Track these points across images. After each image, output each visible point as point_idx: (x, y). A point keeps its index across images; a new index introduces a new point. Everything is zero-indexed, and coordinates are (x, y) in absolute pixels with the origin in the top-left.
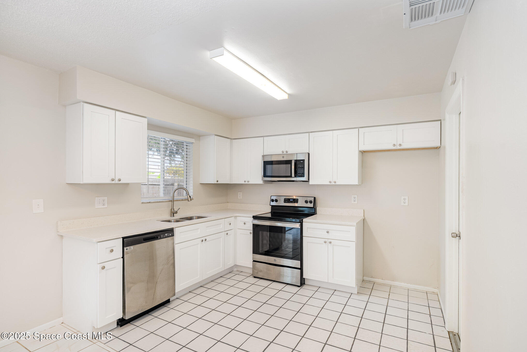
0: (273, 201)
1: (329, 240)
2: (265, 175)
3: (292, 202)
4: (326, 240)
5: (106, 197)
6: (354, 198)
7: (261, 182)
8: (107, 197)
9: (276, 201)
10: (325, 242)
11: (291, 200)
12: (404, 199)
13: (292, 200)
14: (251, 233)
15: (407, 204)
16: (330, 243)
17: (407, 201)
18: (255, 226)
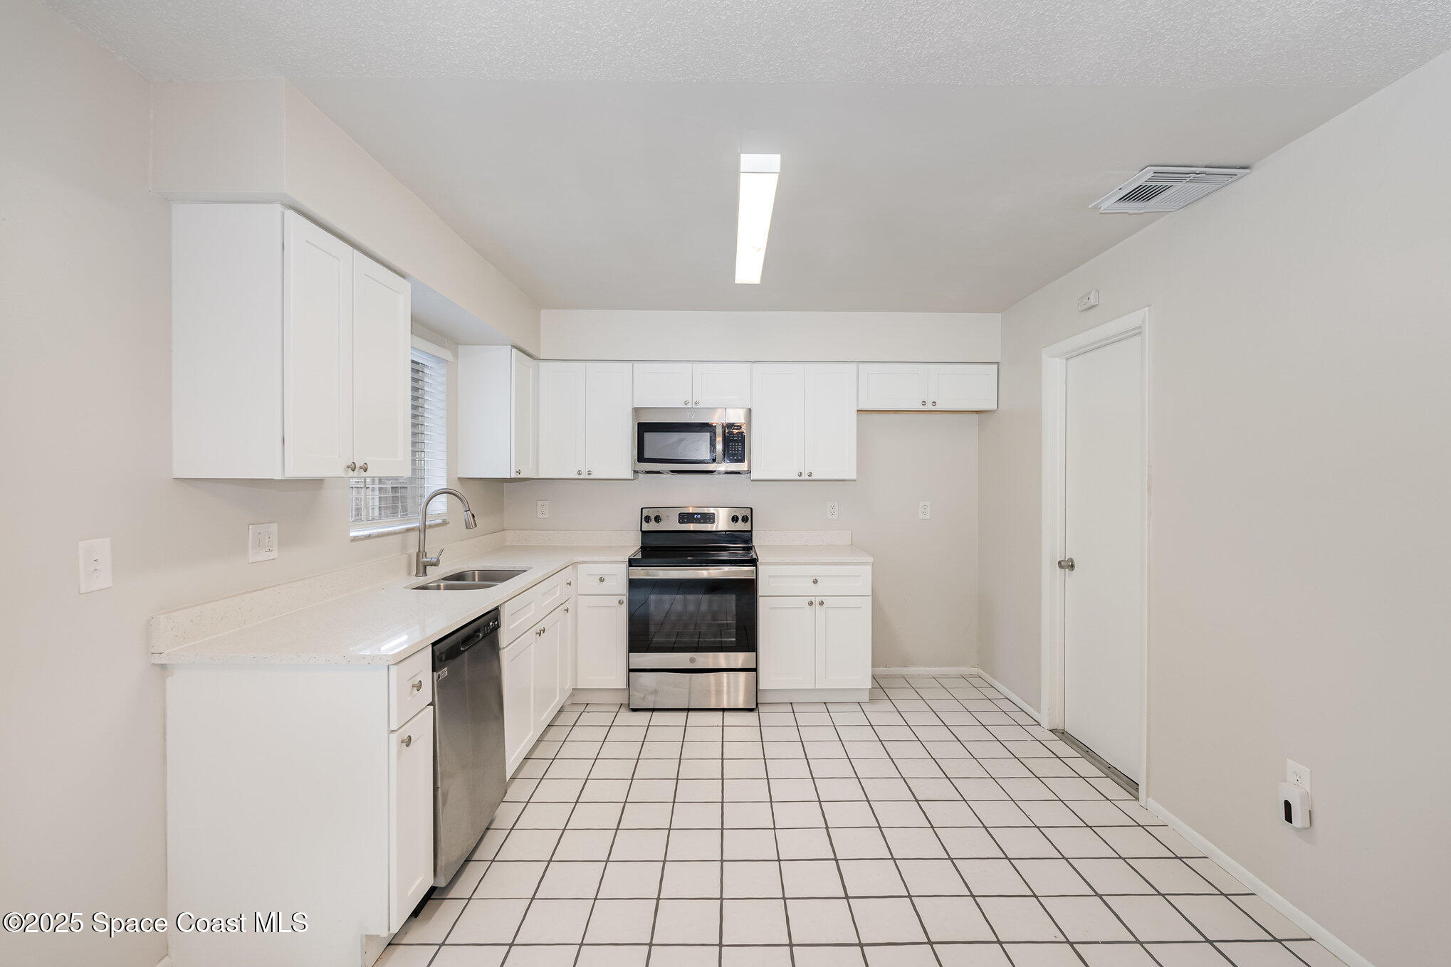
0: (648, 519)
1: (819, 599)
2: (641, 458)
3: (698, 521)
4: (813, 599)
5: (274, 524)
6: (833, 507)
7: (629, 475)
8: (276, 524)
9: (658, 519)
10: (811, 604)
11: (695, 517)
12: (925, 507)
13: (699, 516)
14: (620, 602)
15: (928, 516)
16: (822, 603)
17: (928, 510)
18: (633, 584)
